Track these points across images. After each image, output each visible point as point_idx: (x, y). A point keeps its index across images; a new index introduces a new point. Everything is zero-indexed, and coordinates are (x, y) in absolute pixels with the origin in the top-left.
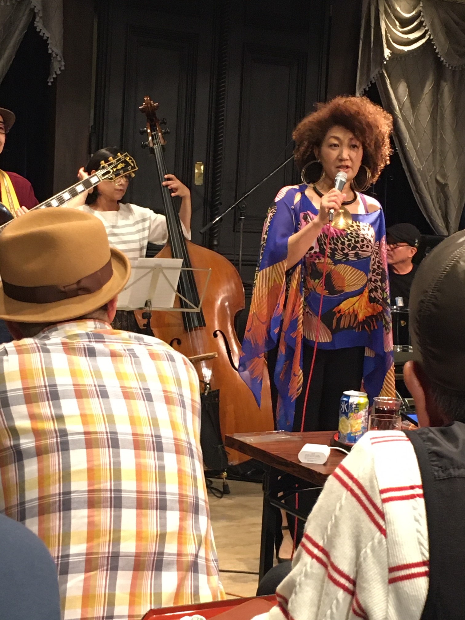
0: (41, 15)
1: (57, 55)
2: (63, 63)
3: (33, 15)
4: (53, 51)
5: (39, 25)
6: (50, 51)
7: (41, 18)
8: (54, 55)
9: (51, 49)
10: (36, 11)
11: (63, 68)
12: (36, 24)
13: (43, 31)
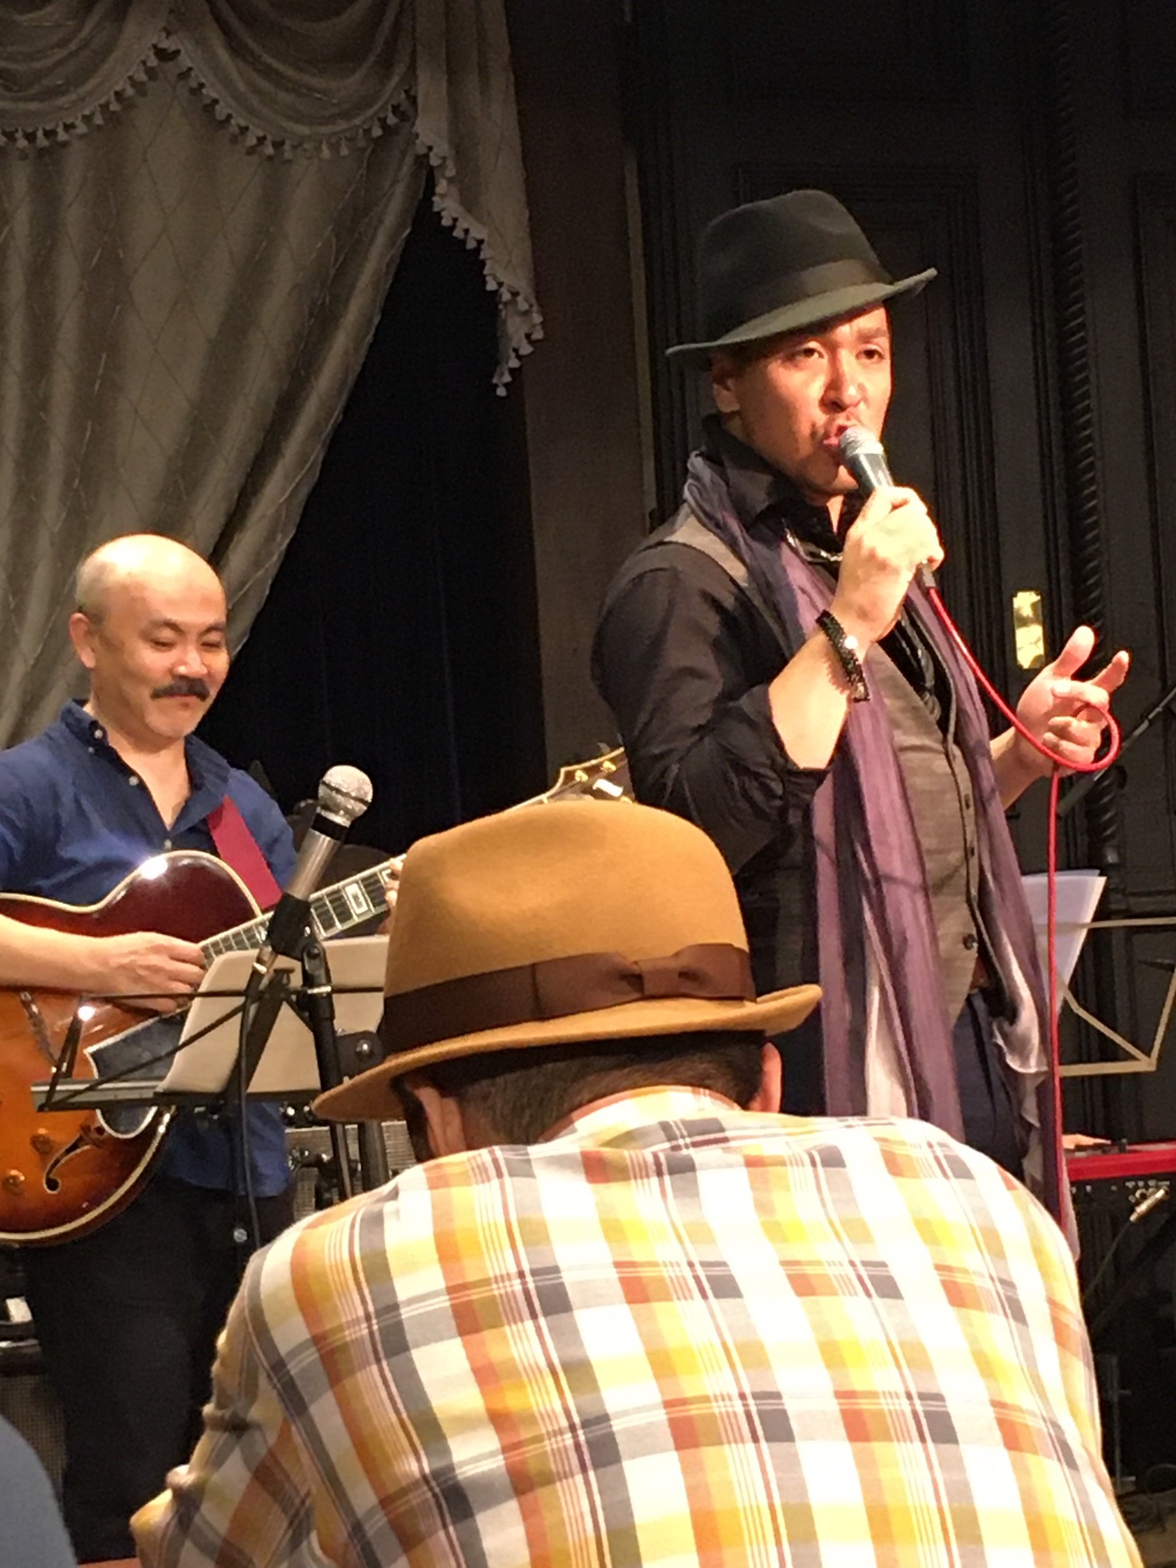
0: (451, 172)
1: (515, 294)
2: (537, 318)
3: (427, 176)
4: (500, 284)
5: (447, 205)
6: (491, 286)
7: (451, 181)
8: (506, 296)
9: (495, 277)
10: (434, 162)
11: (538, 335)
12: (438, 203)
13: (462, 224)
